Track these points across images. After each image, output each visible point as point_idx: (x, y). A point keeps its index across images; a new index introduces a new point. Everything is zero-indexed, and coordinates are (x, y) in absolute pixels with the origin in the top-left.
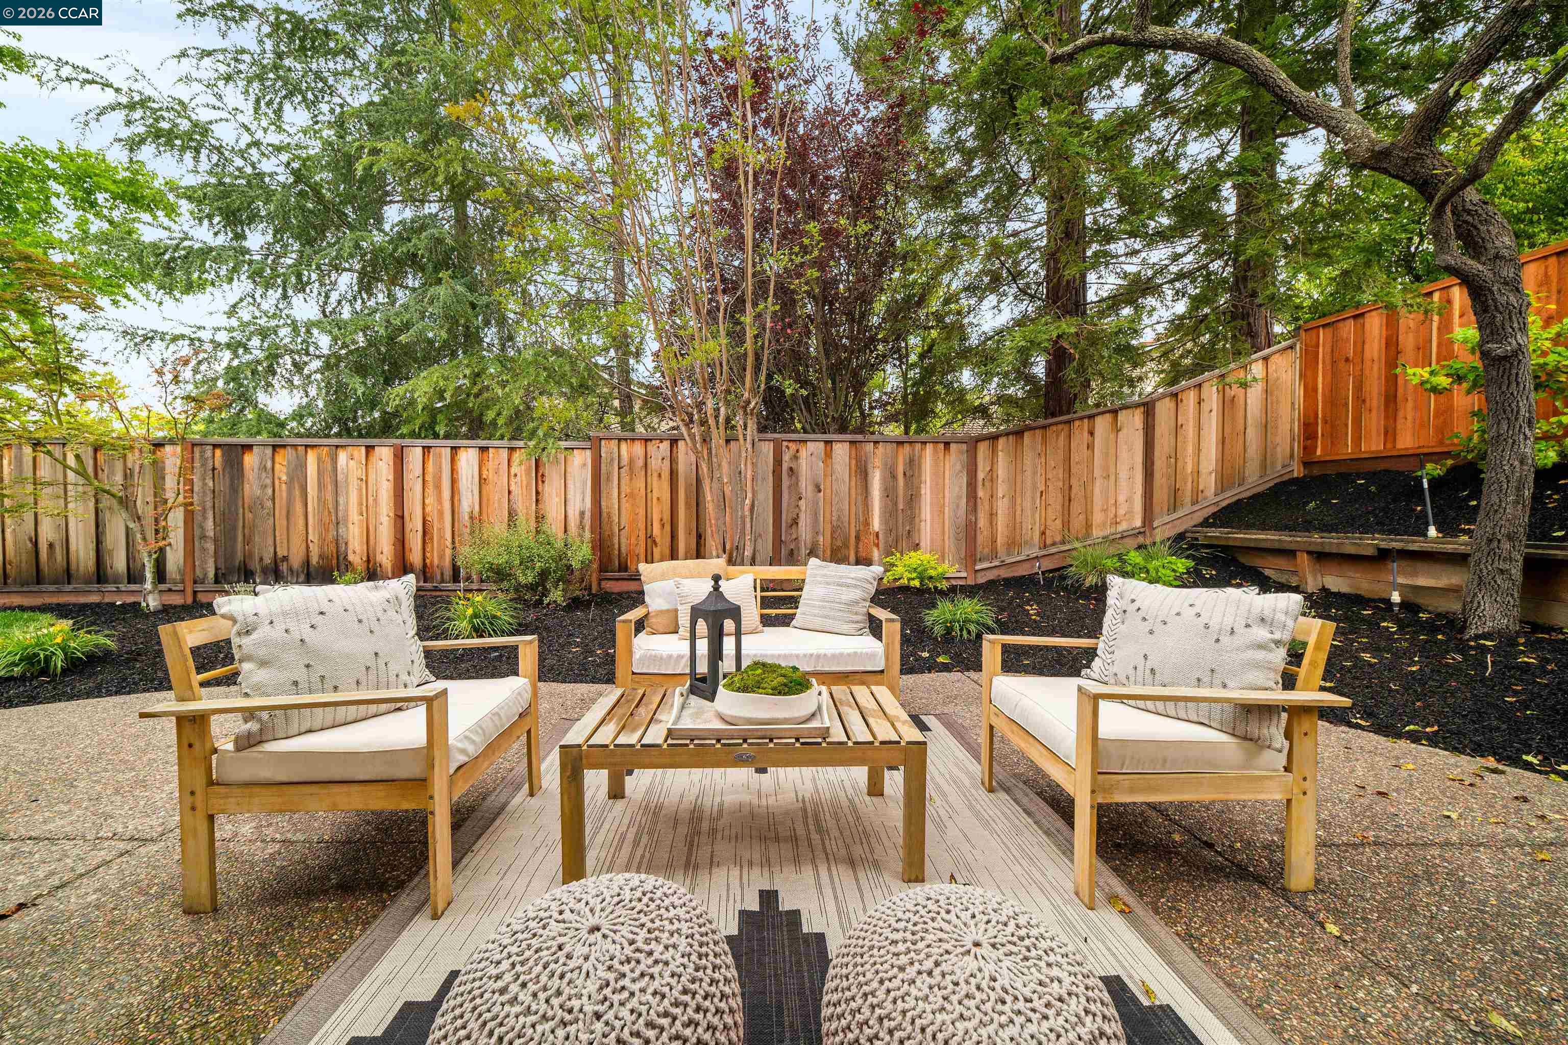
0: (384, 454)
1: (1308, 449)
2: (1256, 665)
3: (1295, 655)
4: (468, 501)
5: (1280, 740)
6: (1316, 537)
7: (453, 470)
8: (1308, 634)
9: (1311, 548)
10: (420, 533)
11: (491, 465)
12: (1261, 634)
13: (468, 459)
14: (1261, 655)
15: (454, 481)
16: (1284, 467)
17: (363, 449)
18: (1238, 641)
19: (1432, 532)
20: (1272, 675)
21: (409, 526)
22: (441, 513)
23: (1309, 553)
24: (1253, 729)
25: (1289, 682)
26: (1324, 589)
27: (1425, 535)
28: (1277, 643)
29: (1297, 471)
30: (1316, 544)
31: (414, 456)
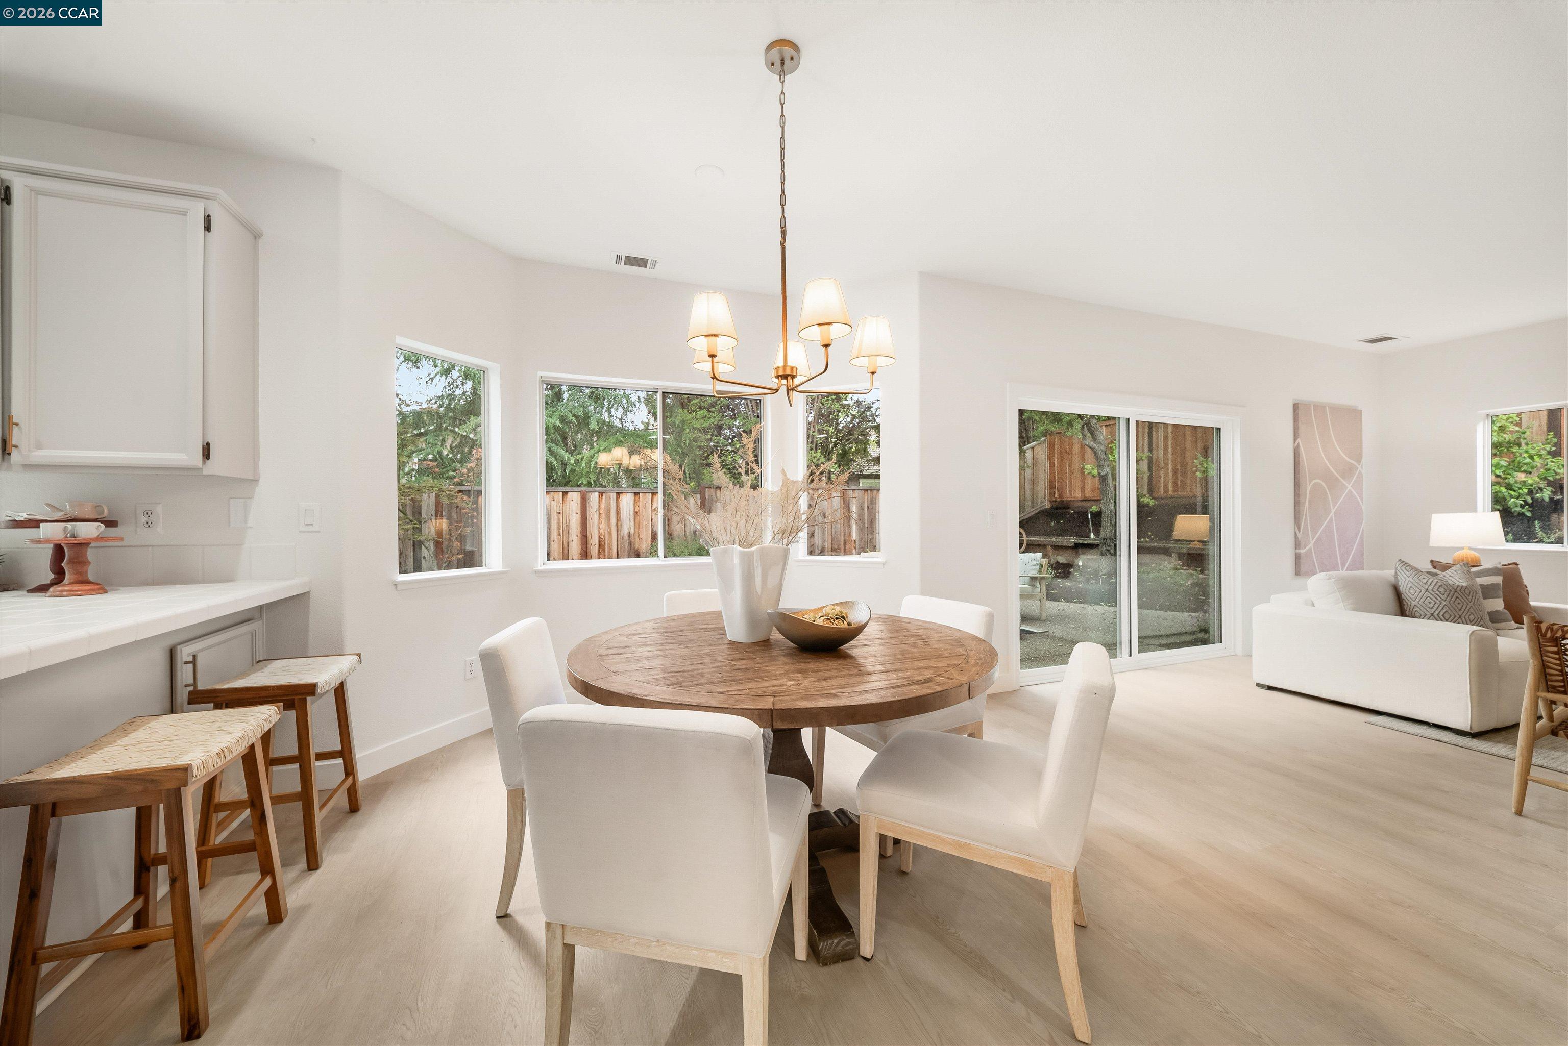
0: (574, 497)
1: (1052, 494)
2: (1034, 570)
3: (1041, 566)
4: (627, 525)
5: (1038, 585)
6: (1054, 539)
7: (617, 506)
8: (1043, 562)
9: (1051, 544)
10: (597, 546)
11: (642, 503)
12: (1034, 563)
13: (627, 500)
14: (1034, 567)
15: (618, 513)
16: (1042, 503)
17: (561, 494)
18: (1030, 564)
19: (1092, 536)
20: (1036, 571)
21: (590, 542)
22: (610, 534)
23: (1051, 546)
24: (1033, 583)
25: (1040, 572)
26: (1057, 562)
27: (1090, 538)
28: (1037, 564)
29: (1047, 505)
30: (1053, 542)
31: (594, 497)
